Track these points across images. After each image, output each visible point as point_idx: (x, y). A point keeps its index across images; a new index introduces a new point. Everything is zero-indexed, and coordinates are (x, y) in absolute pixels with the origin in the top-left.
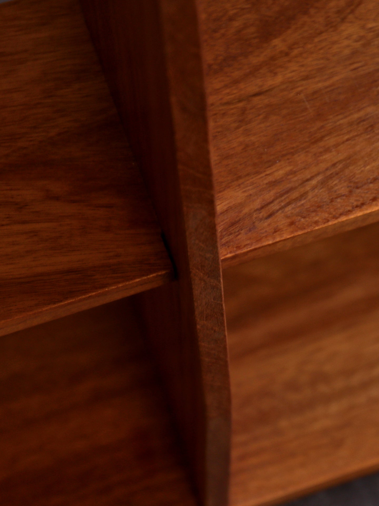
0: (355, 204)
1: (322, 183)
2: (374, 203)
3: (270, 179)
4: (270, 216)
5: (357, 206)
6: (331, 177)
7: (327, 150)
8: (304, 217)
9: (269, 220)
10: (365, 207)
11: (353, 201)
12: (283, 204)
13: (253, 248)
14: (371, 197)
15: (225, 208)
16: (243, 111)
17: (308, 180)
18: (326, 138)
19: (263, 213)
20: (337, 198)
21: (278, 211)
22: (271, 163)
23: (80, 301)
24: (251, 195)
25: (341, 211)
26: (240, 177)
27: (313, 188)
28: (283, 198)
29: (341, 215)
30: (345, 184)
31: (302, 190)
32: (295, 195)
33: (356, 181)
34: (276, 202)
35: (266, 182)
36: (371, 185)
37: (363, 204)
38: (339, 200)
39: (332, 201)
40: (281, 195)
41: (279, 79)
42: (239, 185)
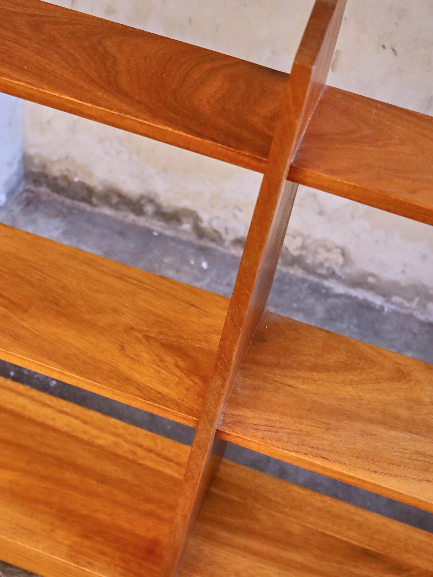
0: (296, 450)
1: (289, 433)
2: (305, 455)
3: (269, 418)
4: (257, 430)
5: (296, 451)
6: (294, 434)
7: (301, 424)
8: (270, 440)
9: (254, 431)
10: (299, 454)
11: (296, 448)
12: (265, 429)
13: (239, 436)
14: (305, 452)
15: (240, 414)
16: (279, 388)
17: (284, 428)
18: (305, 420)
19: (255, 427)
20: (290, 443)
21: (261, 430)
22: (273, 412)
23: (155, 406)
24: (255, 417)
25: (288, 448)
26: (256, 408)
27: (283, 432)
28: (267, 427)
29: (287, 450)
30: (298, 440)
31: (278, 430)
32: (273, 429)
33: (304, 442)
34: (263, 427)
35: (265, 417)
36: (309, 448)
37: (299, 452)
38: (290, 444)
39: (287, 442)
40: (267, 426)
41: (304, 387)
42: (253, 411)
